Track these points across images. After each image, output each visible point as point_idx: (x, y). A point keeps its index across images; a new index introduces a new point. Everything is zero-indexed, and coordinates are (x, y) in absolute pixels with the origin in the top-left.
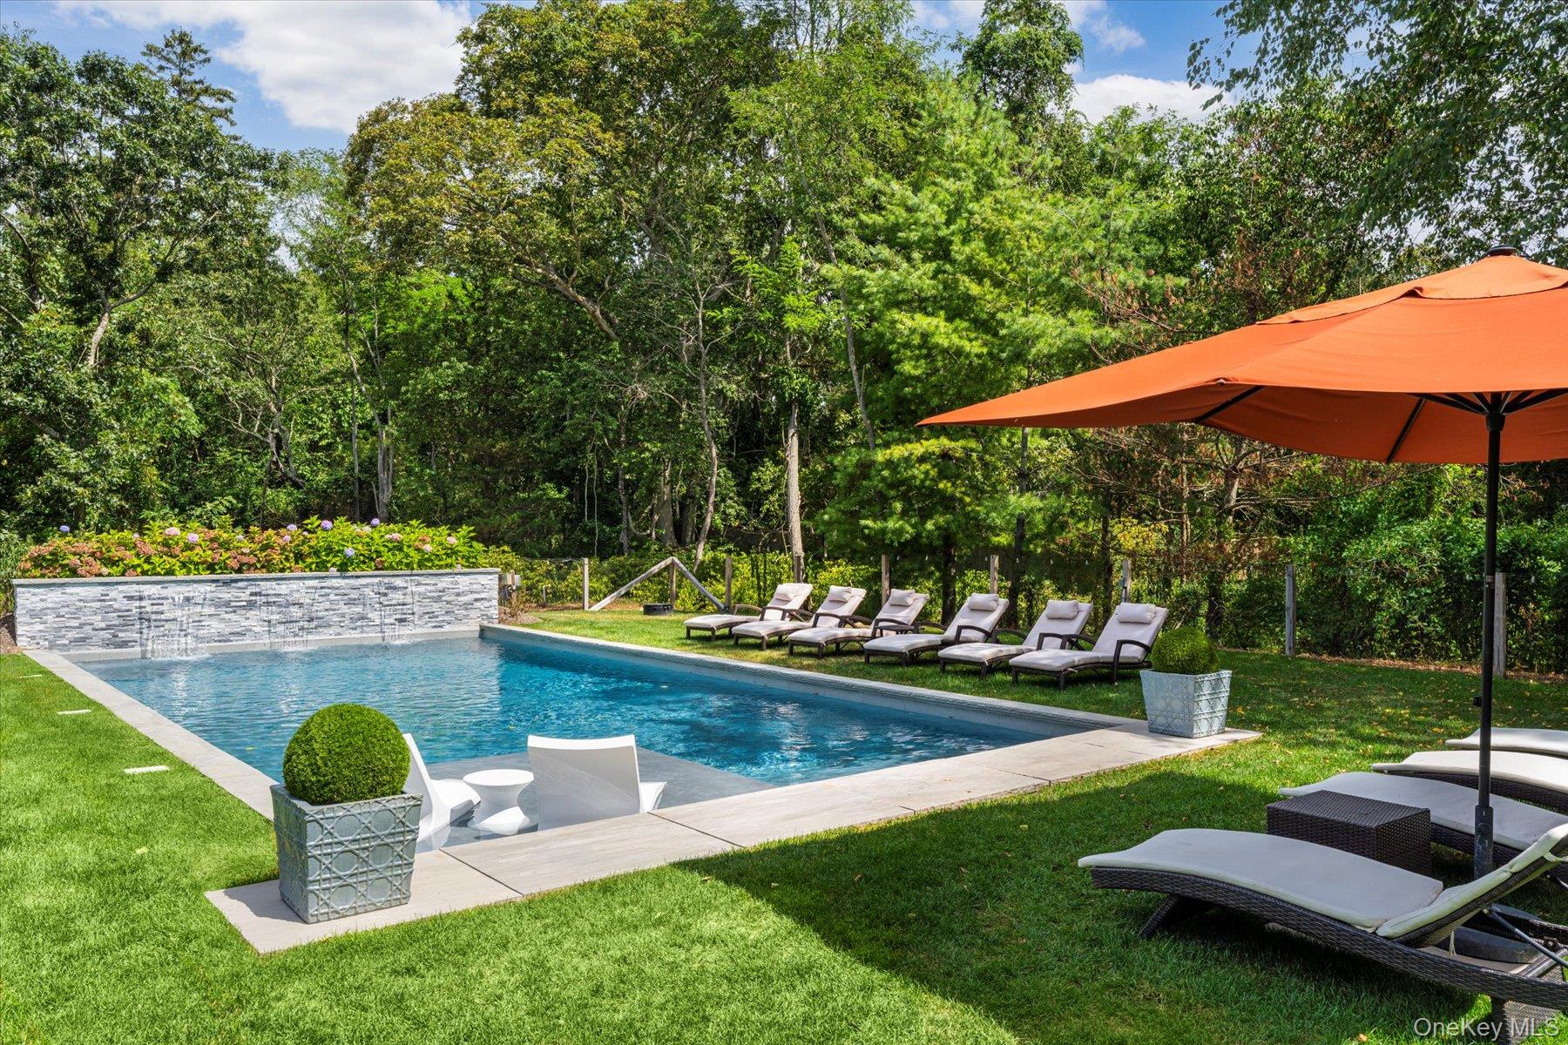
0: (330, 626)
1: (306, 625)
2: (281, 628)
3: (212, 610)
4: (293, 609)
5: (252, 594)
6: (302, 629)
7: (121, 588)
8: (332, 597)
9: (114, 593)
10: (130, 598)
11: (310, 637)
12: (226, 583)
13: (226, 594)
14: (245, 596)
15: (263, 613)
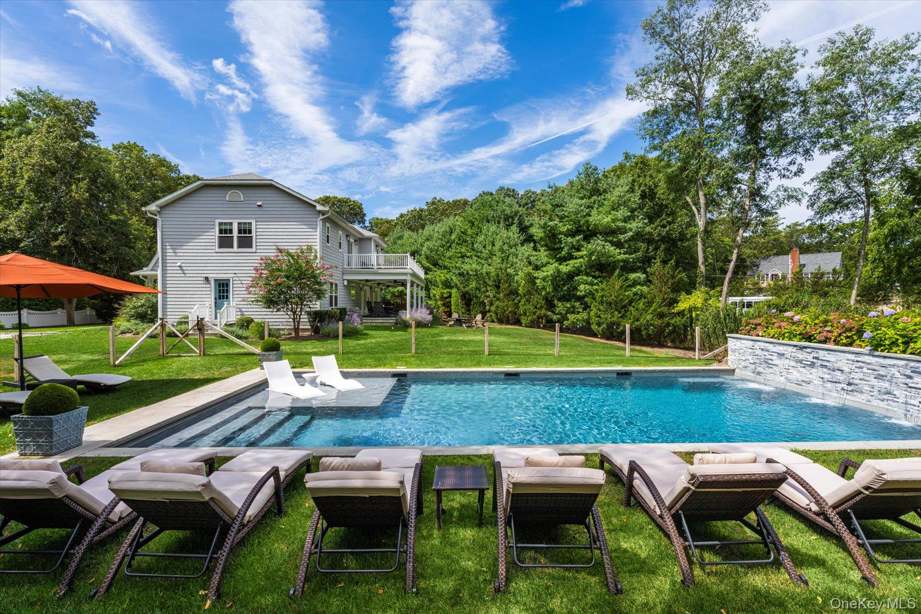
0: (862, 392)
1: (846, 387)
2: (829, 385)
3: (793, 364)
4: (838, 373)
5: (813, 358)
6: (843, 389)
7: (758, 343)
8: (865, 370)
9: (758, 345)
10: (763, 350)
11: (848, 397)
12: (802, 348)
13: (801, 355)
14: (810, 358)
15: (821, 372)
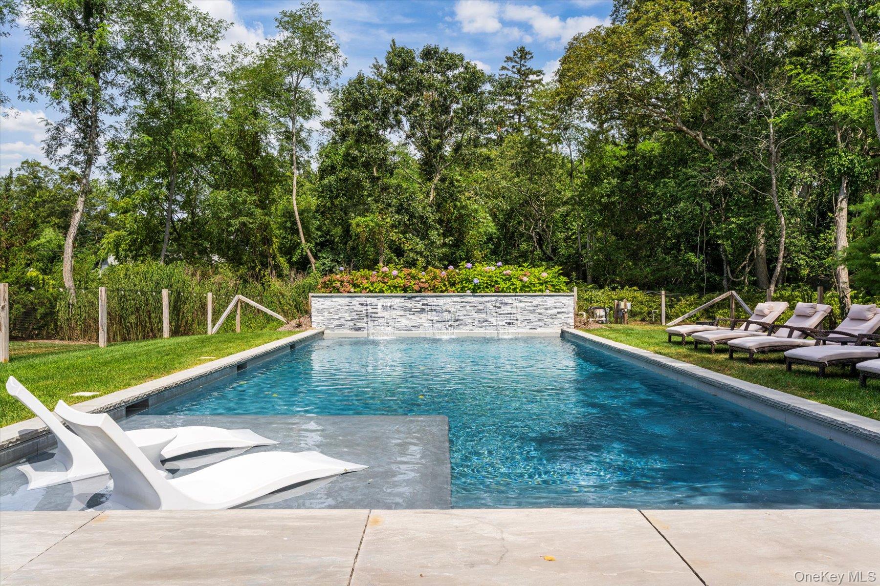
0: (466, 325)
1: (452, 323)
2: (439, 325)
3: (402, 313)
4: (446, 314)
5: (423, 305)
6: (451, 326)
7: (358, 299)
8: (468, 308)
9: (356, 301)
10: (362, 305)
11: (456, 331)
12: (410, 298)
13: (409, 304)
14: (419, 305)
15: (429, 316)
